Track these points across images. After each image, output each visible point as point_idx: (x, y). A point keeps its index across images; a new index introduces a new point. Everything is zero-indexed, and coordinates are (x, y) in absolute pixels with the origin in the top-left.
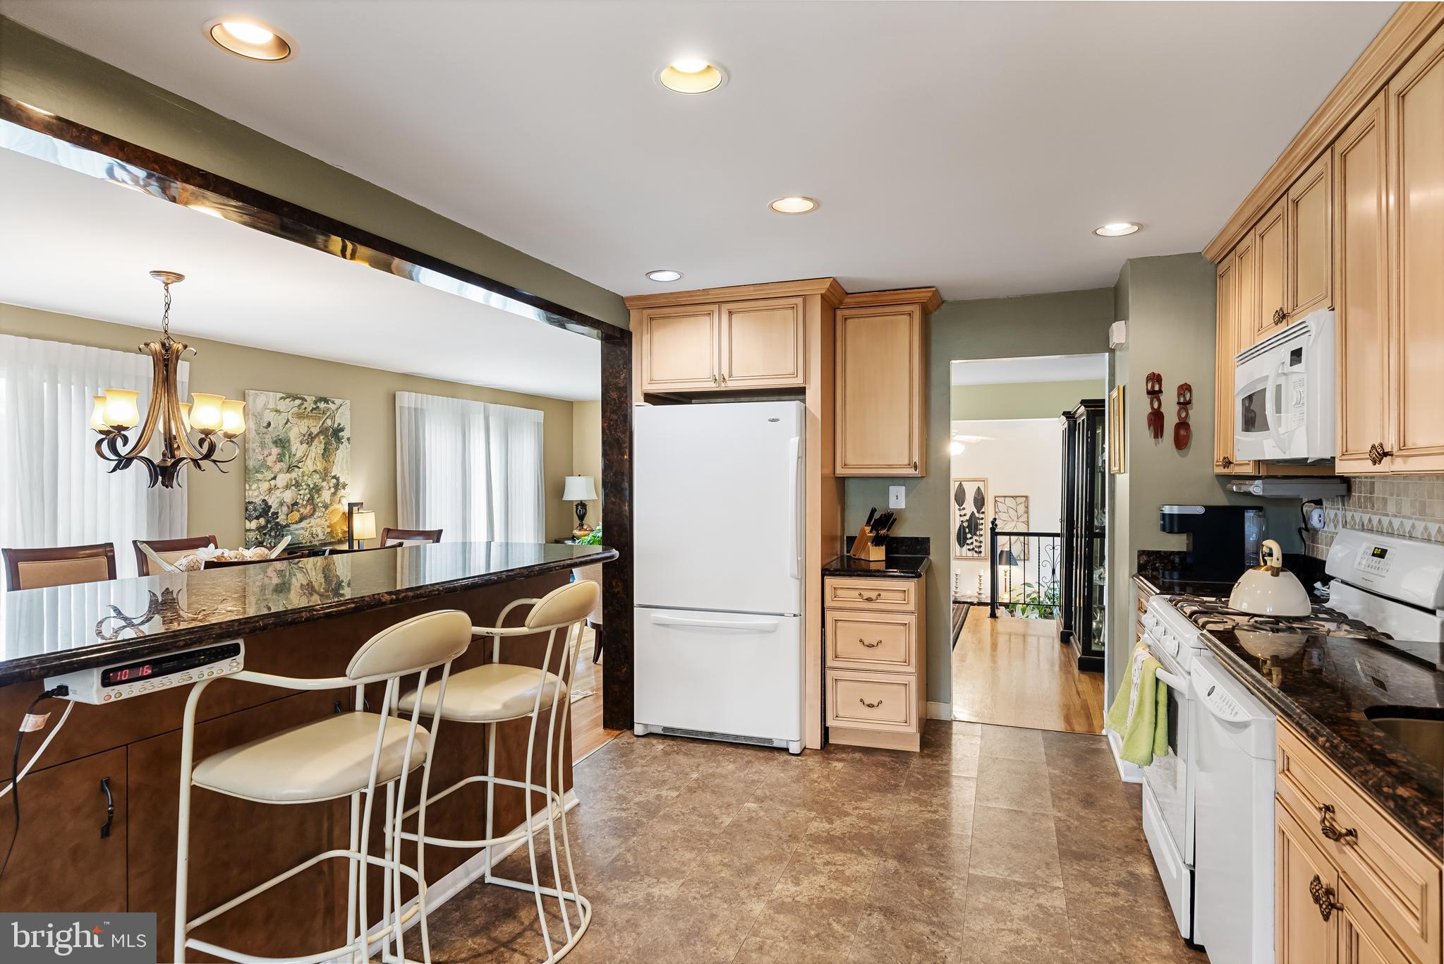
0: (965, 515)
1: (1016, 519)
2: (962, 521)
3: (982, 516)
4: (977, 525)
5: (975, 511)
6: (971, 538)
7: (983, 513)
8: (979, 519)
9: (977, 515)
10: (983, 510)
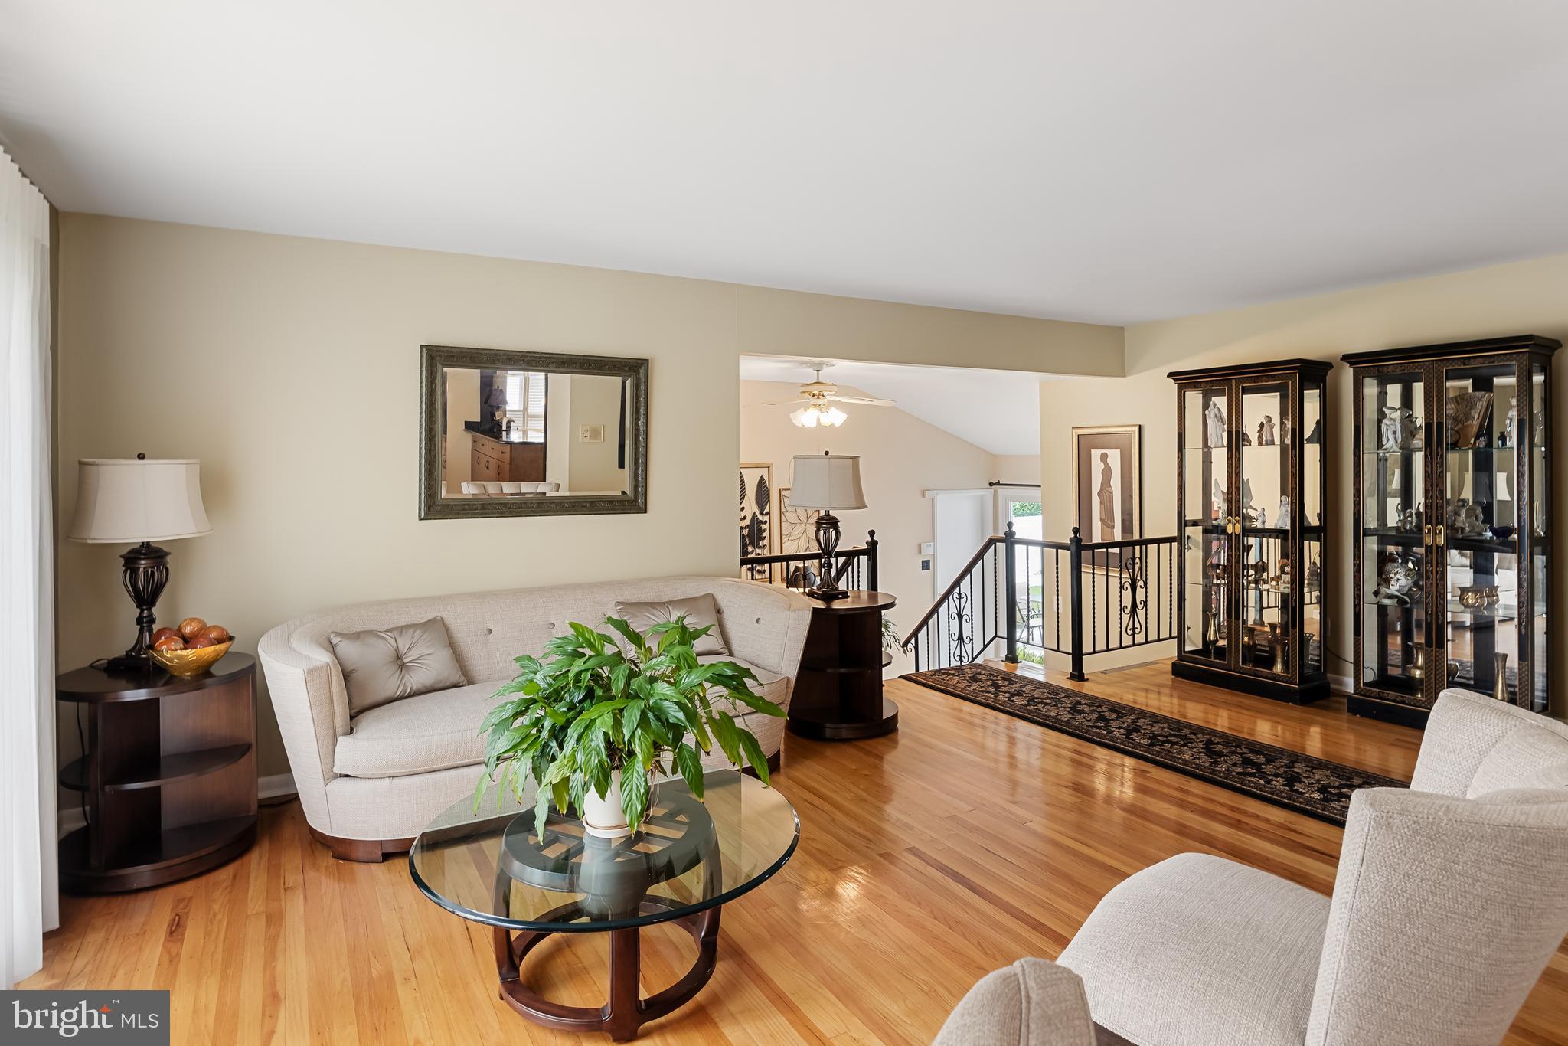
0: (745, 518)
1: (805, 521)
2: (741, 528)
3: (766, 518)
4: (760, 531)
5: (758, 513)
6: (753, 551)
7: (768, 513)
8: (761, 522)
9: (760, 518)
10: (767, 510)
